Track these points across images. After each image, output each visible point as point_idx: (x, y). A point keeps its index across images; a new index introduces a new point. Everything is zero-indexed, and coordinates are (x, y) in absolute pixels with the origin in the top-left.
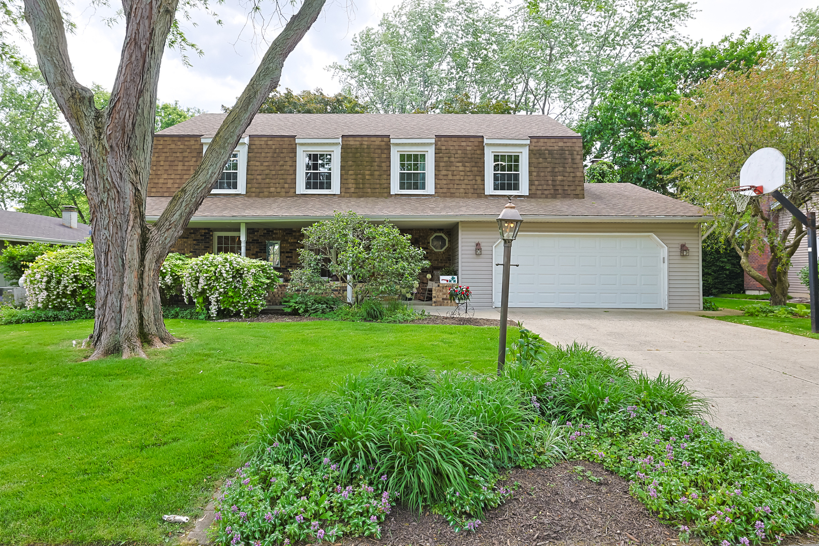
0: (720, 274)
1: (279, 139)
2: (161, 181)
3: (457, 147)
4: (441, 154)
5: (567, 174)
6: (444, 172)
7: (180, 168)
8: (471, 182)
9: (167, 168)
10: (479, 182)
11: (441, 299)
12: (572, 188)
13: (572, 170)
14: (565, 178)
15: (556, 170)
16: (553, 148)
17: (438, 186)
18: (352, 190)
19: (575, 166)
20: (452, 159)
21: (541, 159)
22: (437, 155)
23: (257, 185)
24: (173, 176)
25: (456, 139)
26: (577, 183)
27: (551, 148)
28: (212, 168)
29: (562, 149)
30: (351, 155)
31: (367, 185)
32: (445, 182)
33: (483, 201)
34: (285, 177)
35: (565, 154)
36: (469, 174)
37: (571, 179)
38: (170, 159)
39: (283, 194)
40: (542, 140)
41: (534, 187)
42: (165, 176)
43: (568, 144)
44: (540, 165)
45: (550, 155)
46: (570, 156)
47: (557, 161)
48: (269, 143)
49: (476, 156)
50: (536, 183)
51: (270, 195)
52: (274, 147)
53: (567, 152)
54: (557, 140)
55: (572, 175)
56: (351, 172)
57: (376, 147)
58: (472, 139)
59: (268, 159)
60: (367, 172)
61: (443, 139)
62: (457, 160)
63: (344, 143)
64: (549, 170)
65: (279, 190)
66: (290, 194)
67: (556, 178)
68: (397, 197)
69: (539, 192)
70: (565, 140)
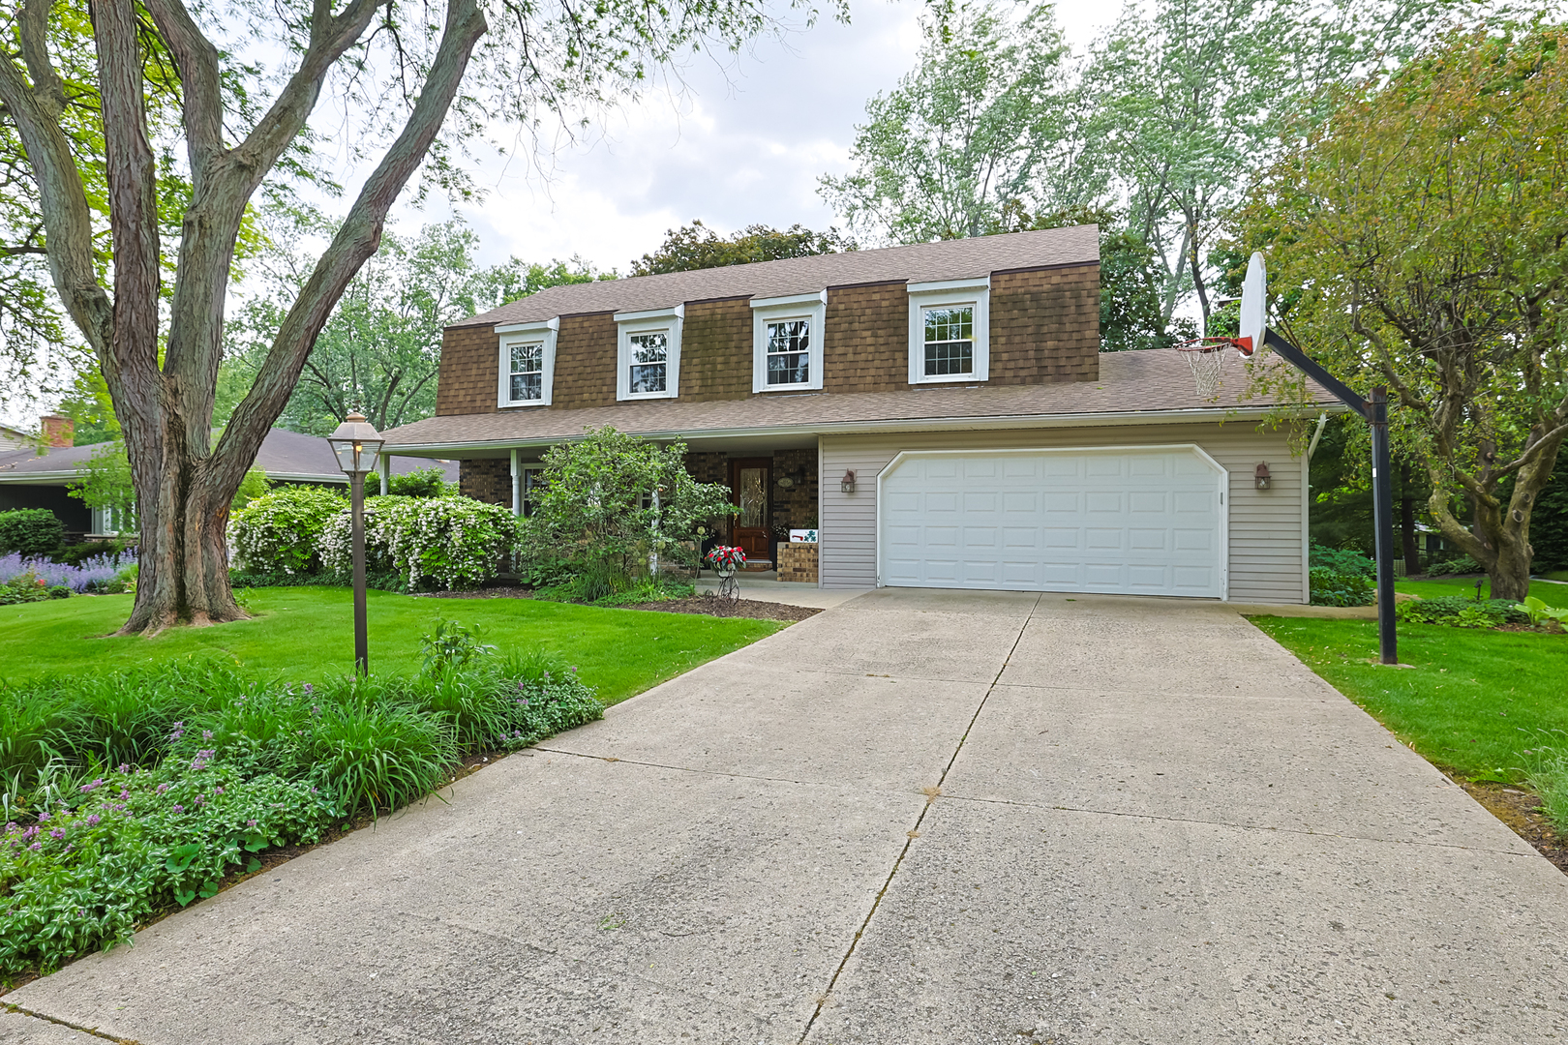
0: (1550, 528)
1: (598, 317)
2: (452, 393)
3: (864, 304)
4: (836, 319)
5: (1065, 336)
6: (840, 350)
7: (474, 372)
8: (886, 364)
9: (459, 373)
10: (899, 362)
11: (791, 570)
12: (1075, 361)
13: (1076, 327)
14: (1061, 344)
15: (1045, 329)
16: (1040, 288)
17: (830, 375)
18: (696, 390)
19: (1083, 319)
20: (856, 326)
21: (1015, 311)
22: (830, 321)
23: (566, 391)
24: (465, 386)
25: (863, 290)
26: (1084, 351)
27: (1036, 289)
28: (268, 378)
29: (1058, 289)
30: (696, 332)
31: (719, 381)
32: (841, 366)
33: (902, 398)
34: (603, 375)
35: (1063, 297)
36: (882, 349)
37: (1073, 344)
38: (463, 360)
39: (600, 402)
40: (1019, 276)
41: (1000, 365)
42: (457, 386)
43: (1071, 278)
44: (1014, 324)
45: (1034, 303)
46: (1074, 300)
47: (1047, 313)
48: (586, 324)
49: (896, 316)
50: (1005, 356)
51: (584, 405)
52: (591, 330)
53: (1068, 293)
54: (1049, 273)
55: (1075, 336)
56: (695, 361)
57: (734, 316)
58: (891, 287)
59: (582, 350)
60: (720, 359)
61: (841, 292)
62: (863, 326)
63: (688, 314)
64: (1030, 330)
65: (594, 396)
66: (610, 401)
67: (1044, 344)
68: (764, 396)
69: (1009, 374)
70: (1065, 271)
